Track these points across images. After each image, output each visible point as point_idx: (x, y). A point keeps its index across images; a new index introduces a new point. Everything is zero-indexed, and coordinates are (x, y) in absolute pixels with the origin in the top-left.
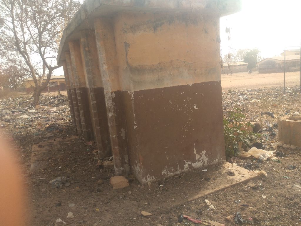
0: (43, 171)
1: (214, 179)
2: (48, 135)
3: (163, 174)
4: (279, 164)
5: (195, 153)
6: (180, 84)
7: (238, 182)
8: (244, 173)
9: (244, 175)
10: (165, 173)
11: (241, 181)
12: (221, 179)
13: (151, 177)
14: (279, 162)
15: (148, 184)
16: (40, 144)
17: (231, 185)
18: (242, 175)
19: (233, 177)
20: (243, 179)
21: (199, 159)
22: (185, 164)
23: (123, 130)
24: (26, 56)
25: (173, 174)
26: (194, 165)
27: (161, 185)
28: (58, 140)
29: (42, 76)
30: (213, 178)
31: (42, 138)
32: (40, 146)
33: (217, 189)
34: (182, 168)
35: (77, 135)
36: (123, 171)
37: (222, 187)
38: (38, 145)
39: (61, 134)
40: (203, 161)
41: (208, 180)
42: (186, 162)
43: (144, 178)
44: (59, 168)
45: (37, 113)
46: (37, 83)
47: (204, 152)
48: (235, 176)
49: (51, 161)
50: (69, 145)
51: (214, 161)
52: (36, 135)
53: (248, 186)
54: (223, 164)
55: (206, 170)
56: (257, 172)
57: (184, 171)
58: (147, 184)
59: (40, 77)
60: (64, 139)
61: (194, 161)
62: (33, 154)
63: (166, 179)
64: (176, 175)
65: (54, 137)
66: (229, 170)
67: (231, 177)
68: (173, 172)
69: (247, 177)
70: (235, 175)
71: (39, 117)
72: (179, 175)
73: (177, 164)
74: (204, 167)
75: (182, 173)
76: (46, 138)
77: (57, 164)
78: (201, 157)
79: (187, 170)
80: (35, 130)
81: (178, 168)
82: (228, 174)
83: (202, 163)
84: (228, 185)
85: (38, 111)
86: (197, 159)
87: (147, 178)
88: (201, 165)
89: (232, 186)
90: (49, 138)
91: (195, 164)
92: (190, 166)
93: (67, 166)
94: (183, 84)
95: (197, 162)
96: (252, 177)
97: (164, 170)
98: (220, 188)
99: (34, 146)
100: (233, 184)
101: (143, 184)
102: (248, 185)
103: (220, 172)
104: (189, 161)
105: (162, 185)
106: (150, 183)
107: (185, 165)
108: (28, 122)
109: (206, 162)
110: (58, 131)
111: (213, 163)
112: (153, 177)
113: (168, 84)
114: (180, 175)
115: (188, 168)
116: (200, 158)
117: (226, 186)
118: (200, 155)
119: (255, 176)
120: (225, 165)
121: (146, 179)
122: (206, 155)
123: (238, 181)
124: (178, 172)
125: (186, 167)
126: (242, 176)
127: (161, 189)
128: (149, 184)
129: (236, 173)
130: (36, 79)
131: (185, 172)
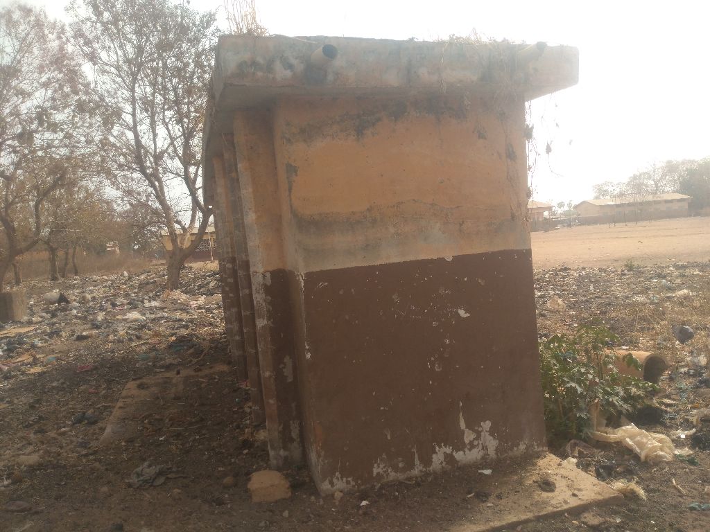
0: (123, 444)
1: (499, 497)
2: (168, 361)
3: (375, 474)
4: (692, 467)
5: (463, 425)
6: (422, 257)
7: (555, 510)
8: (582, 487)
9: (579, 490)
10: (381, 472)
11: (565, 507)
12: (516, 497)
13: (345, 479)
14: (692, 462)
15: (336, 495)
16: (144, 380)
17: (536, 514)
18: (576, 492)
19: (550, 494)
20: (573, 502)
21: (471, 443)
22: (435, 453)
23: (287, 360)
24: (157, 183)
25: (401, 476)
26: (459, 456)
27: (364, 503)
28: (184, 373)
29: (189, 227)
30: (498, 492)
31: (154, 366)
32: (141, 387)
33: (497, 524)
34: (427, 461)
35: (229, 363)
36: (286, 458)
37: (512, 518)
38: (138, 382)
39: (195, 360)
40: (485, 448)
41: (482, 496)
42: (437, 448)
43: (327, 481)
44: (161, 439)
45: (162, 309)
46: (177, 242)
47: (487, 425)
48: (556, 493)
49: (150, 423)
50: (203, 385)
51: (515, 449)
52: (143, 360)
53: (583, 523)
54: (538, 457)
55: (488, 472)
56: (619, 485)
57: (431, 468)
58: (333, 495)
59: (183, 228)
60: (197, 370)
61: (460, 446)
62: (120, 404)
63: (381, 488)
64: (409, 479)
65: (179, 365)
66: (547, 474)
67: (545, 495)
68: (404, 470)
69: (585, 498)
70: (556, 490)
71: (162, 318)
72: (416, 478)
73: (414, 450)
74: (485, 462)
75: (427, 474)
76: (162, 367)
77: (160, 429)
78: (478, 437)
79: (440, 467)
80: (144, 348)
81: (417, 462)
82: (540, 486)
83: (482, 453)
84: (529, 515)
85: (163, 305)
86: (467, 441)
87: (335, 480)
88: (479, 457)
89: (538, 519)
90: (168, 367)
91: (461, 453)
92: (449, 458)
93: (178, 435)
94: (429, 257)
95: (466, 450)
96: (600, 498)
97: (379, 464)
98: (504, 523)
99: (132, 385)
100: (544, 513)
101: (323, 495)
102: (583, 520)
103: (522, 478)
104: (445, 446)
105: (367, 503)
106: (341, 494)
107: (434, 456)
108: (135, 329)
109: (492, 452)
110: (191, 351)
111: (511, 454)
112: (349, 479)
113: (391, 255)
114: (419, 479)
115: (441, 463)
116: (474, 439)
117: (523, 517)
118: (474, 431)
119: (607, 496)
120: (541, 462)
121: (332, 484)
122: (491, 432)
123: (557, 508)
124: (415, 472)
125: (438, 459)
126: (574, 495)
127: (361, 512)
128: (338, 495)
129: (560, 484)
130: (175, 234)
131: (435, 473)
